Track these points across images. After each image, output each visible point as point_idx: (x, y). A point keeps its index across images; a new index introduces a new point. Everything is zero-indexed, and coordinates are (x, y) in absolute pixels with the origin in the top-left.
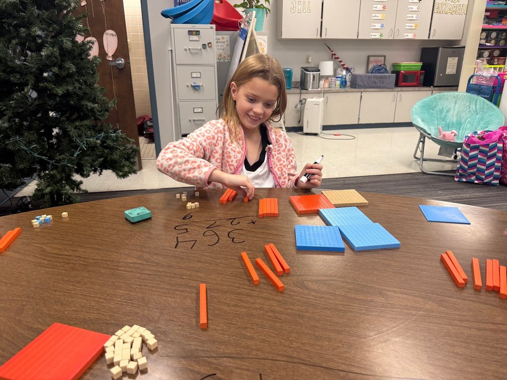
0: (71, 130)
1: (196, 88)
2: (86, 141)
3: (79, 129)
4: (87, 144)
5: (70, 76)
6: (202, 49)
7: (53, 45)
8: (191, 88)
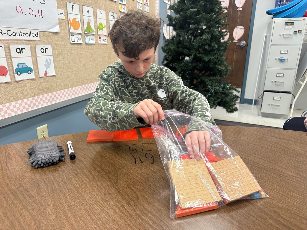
0: (208, 82)
1: (281, 60)
2: (214, 88)
3: (212, 81)
4: (215, 90)
5: (212, 50)
6: (293, 35)
7: (208, 33)
8: (278, 60)
